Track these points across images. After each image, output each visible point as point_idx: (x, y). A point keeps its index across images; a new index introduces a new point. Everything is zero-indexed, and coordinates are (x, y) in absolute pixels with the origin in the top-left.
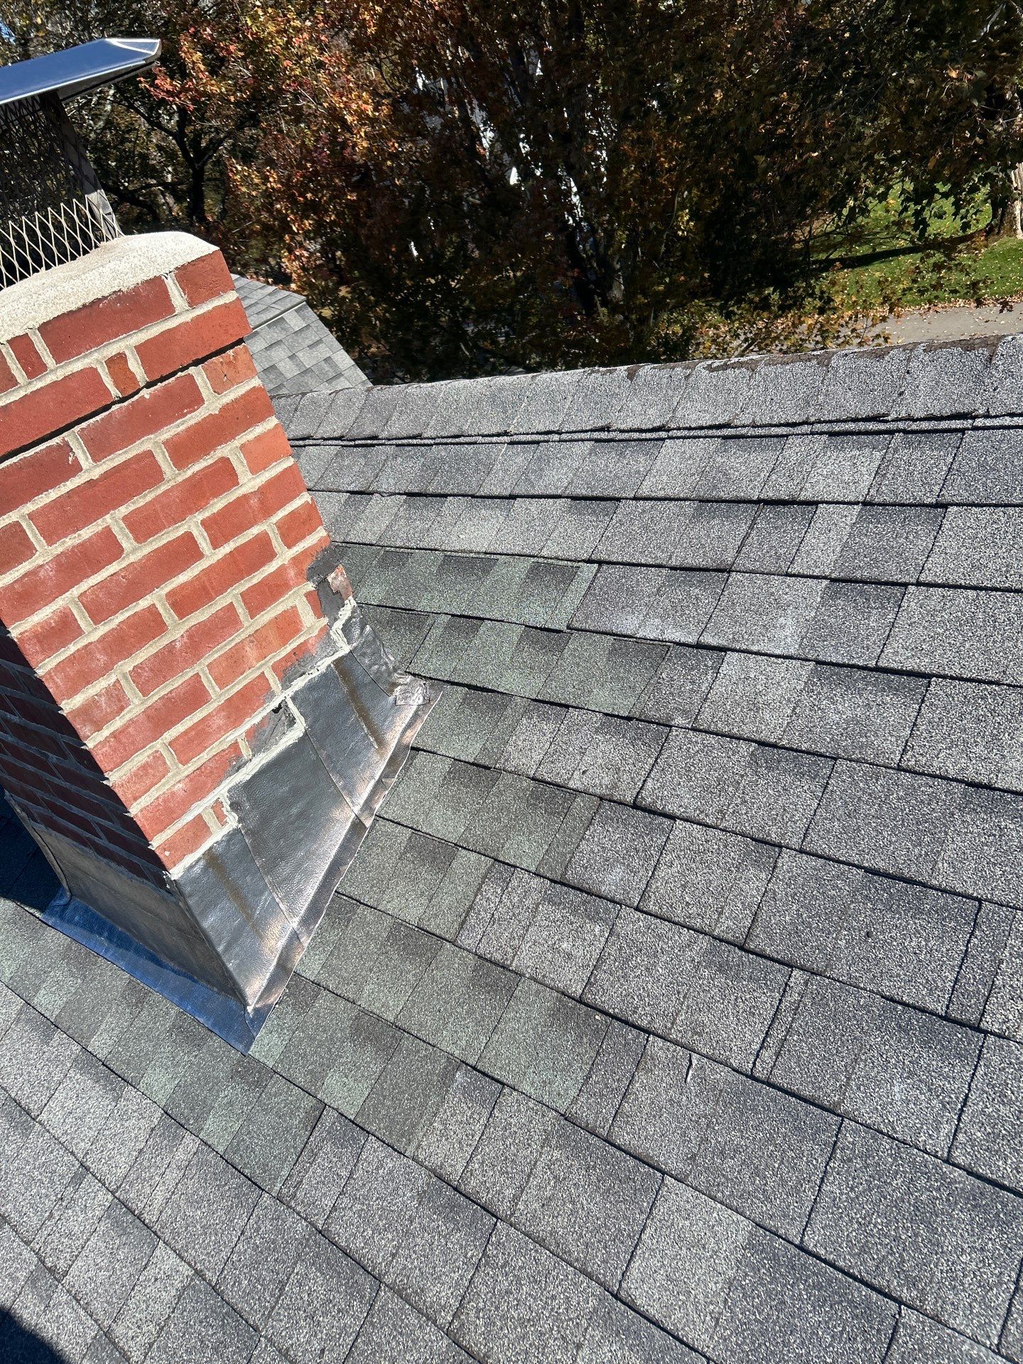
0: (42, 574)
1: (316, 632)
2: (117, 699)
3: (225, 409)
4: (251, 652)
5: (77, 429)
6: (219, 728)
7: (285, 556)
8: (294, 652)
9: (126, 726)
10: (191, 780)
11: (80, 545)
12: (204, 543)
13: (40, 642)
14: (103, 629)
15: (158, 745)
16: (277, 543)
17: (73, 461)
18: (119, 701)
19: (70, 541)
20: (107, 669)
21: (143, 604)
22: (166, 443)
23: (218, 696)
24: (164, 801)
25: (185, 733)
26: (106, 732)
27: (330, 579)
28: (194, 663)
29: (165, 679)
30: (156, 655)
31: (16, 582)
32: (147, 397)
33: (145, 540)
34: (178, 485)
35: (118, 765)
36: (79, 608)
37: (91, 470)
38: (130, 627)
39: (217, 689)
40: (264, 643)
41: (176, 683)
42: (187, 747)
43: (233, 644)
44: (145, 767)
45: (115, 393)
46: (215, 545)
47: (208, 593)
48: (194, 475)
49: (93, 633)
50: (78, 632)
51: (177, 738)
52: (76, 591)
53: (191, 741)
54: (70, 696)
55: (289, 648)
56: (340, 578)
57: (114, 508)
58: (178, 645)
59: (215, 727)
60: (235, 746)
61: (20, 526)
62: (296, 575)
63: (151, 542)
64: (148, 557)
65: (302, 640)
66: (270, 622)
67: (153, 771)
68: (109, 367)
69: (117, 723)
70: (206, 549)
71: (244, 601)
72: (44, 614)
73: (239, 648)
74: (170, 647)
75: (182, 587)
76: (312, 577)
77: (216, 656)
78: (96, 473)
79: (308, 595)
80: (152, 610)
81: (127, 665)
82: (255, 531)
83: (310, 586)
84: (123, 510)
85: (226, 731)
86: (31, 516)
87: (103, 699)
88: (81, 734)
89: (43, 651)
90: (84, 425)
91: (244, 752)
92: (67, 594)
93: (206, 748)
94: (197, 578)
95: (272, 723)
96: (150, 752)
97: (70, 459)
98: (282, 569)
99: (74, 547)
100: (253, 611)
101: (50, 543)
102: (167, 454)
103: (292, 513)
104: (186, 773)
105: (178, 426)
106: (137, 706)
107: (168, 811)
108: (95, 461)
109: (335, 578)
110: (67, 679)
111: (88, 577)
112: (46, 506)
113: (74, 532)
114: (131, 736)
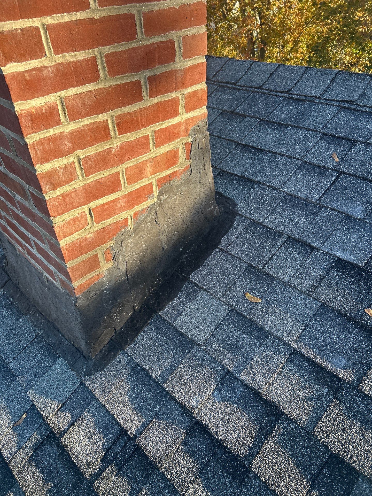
0: (45, 72)
1: (183, 168)
3: (182, 7)
4: (149, 169)
6: (121, 207)
7: (183, 116)
8: (170, 175)
9: (71, 192)
10: (98, 233)
11: (73, 62)
12: (145, 92)
13: (32, 120)
14: (73, 126)
15: (85, 208)
16: (181, 107)
18: (71, 175)
19: (69, 57)
20: (69, 152)
21: (102, 117)
22: (144, 14)
23: (126, 188)
24: (80, 242)
25: (103, 205)
26: (58, 192)
28: (119, 164)
29: (100, 169)
30: (100, 153)
31: (26, 71)
33: (114, 76)
34: (142, 47)
35: (60, 214)
36: (63, 106)
37: (95, 11)
38: (89, 130)
39: (126, 184)
40: (157, 166)
41: (106, 173)
42: (101, 214)
43: (142, 160)
44: (74, 220)
46: (151, 95)
47: (138, 124)
48: (153, 44)
49: (68, 126)
50: (59, 123)
51: (97, 207)
52: (63, 93)
53: (104, 211)
54: (42, 163)
55: (168, 172)
57: (102, 46)
58: (114, 150)
59: (119, 206)
61: (39, 31)
62: (184, 131)
63: (116, 79)
64: (113, 88)
65: (175, 170)
66: (164, 154)
67: (78, 223)
69: (66, 189)
70: (145, 95)
71: (155, 136)
72: (39, 102)
73: (144, 164)
74: (109, 151)
75: (126, 114)
76: (191, 134)
77: (131, 164)
78: (97, 15)
79: (187, 144)
81: (82, 154)
82: (173, 95)
83: (189, 140)
84: (107, 49)
85: (124, 211)
86: (47, 28)
87: (62, 171)
88: (43, 189)
89: (32, 127)
91: (129, 224)
92: (58, 93)
93: (111, 217)
94: (135, 112)
96: (80, 211)
98: (179, 124)
99: (70, 62)
100: (159, 144)
101: (56, 53)
102: (142, 22)
103: (195, 92)
104: (96, 229)
106: (80, 182)
107: (81, 248)
108: (100, 5)
110: (44, 151)
111: (74, 87)
112: (60, 25)
113: (73, 51)
114: (72, 199)
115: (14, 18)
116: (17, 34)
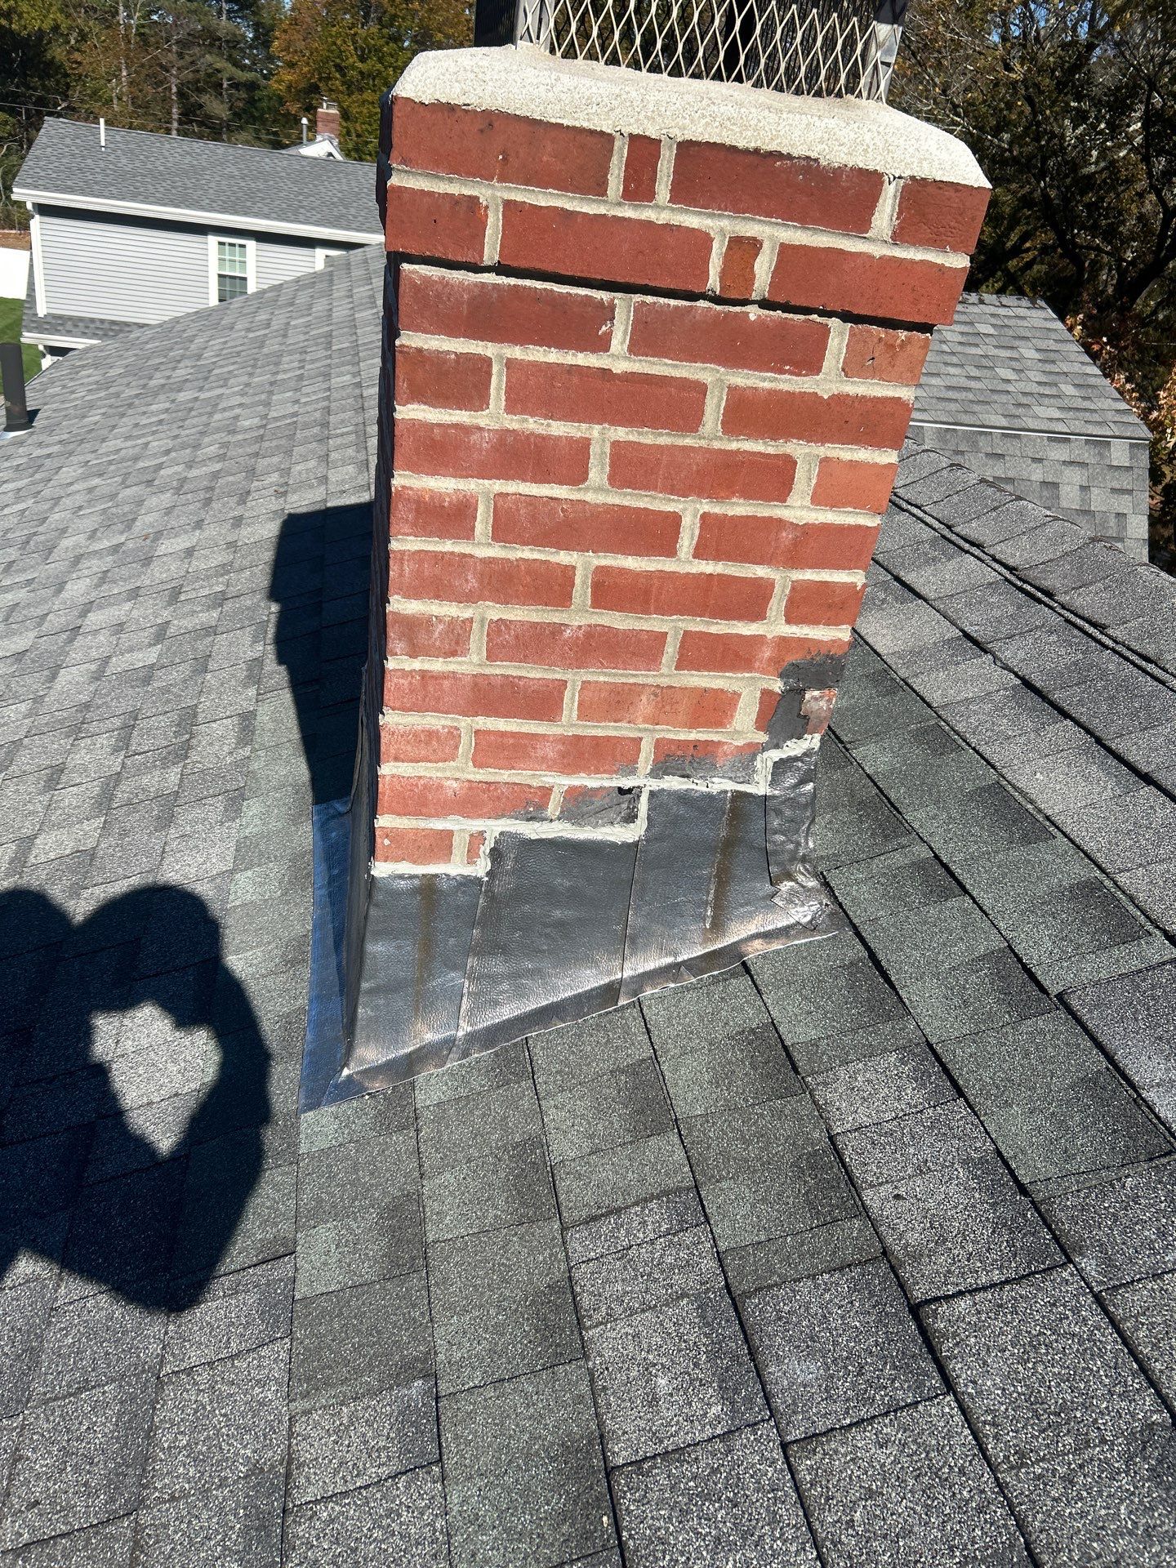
0: (474, 438)
1: (740, 743)
2: (455, 640)
3: (840, 399)
4: (645, 705)
5: (638, 298)
6: (545, 759)
7: (775, 626)
8: (696, 744)
9: (444, 676)
10: (470, 788)
11: (540, 436)
12: (687, 542)
13: (417, 511)
14: (496, 551)
15: (464, 723)
16: (777, 606)
17: (605, 333)
18: (457, 643)
19: (533, 425)
20: (469, 598)
21: (564, 558)
22: (733, 390)
23: (569, 722)
24: (425, 786)
25: (503, 734)
26: (417, 664)
27: (808, 696)
28: (570, 666)
29: (525, 659)
30: (534, 625)
31: (439, 425)
32: (752, 317)
33: (621, 487)
34: (708, 451)
35: (404, 709)
36: (488, 508)
37: (618, 359)
38: (528, 572)
39: (575, 713)
40: (668, 708)
41: (533, 673)
42: (491, 749)
43: (632, 681)
44: (431, 734)
45: (714, 282)
46: (700, 553)
47: (647, 602)
48: (738, 452)
49: (483, 547)
50: (468, 534)
51: (488, 732)
52: (498, 486)
53: (502, 747)
54: (407, 596)
55: (694, 735)
56: (823, 704)
57: (613, 423)
58: (568, 633)
59: (540, 753)
60: (546, 792)
61: (490, 365)
62: (770, 659)
63: (625, 495)
64: (609, 509)
65: (715, 738)
66: (694, 690)
67: (437, 746)
68: (729, 248)
69: (437, 665)
70: (685, 549)
71: (682, 642)
72: (444, 485)
73: (635, 690)
74: (557, 629)
75: (623, 572)
76: (788, 677)
77: (602, 679)
78: (620, 367)
79: (766, 693)
80: (568, 572)
81: (495, 612)
82: (761, 571)
83: (778, 686)
84: (621, 434)
85: (549, 768)
86: (510, 364)
87: (441, 627)
88: (390, 645)
89: (414, 525)
90: (649, 299)
91: (551, 806)
92: (486, 482)
93: (513, 768)
94: (649, 575)
95: (607, 800)
96: (449, 723)
97: (604, 328)
98: (759, 640)
99: (532, 434)
100: (684, 662)
101: (511, 408)
102: (723, 404)
103: (825, 583)
104: (471, 777)
105: (764, 380)
106: (471, 663)
107: (421, 800)
108: (630, 350)
109: (816, 699)
110: (418, 574)
111: (524, 480)
112: (535, 364)
113: (546, 417)
114: (442, 690)
115: (452, 332)
116: (445, 361)
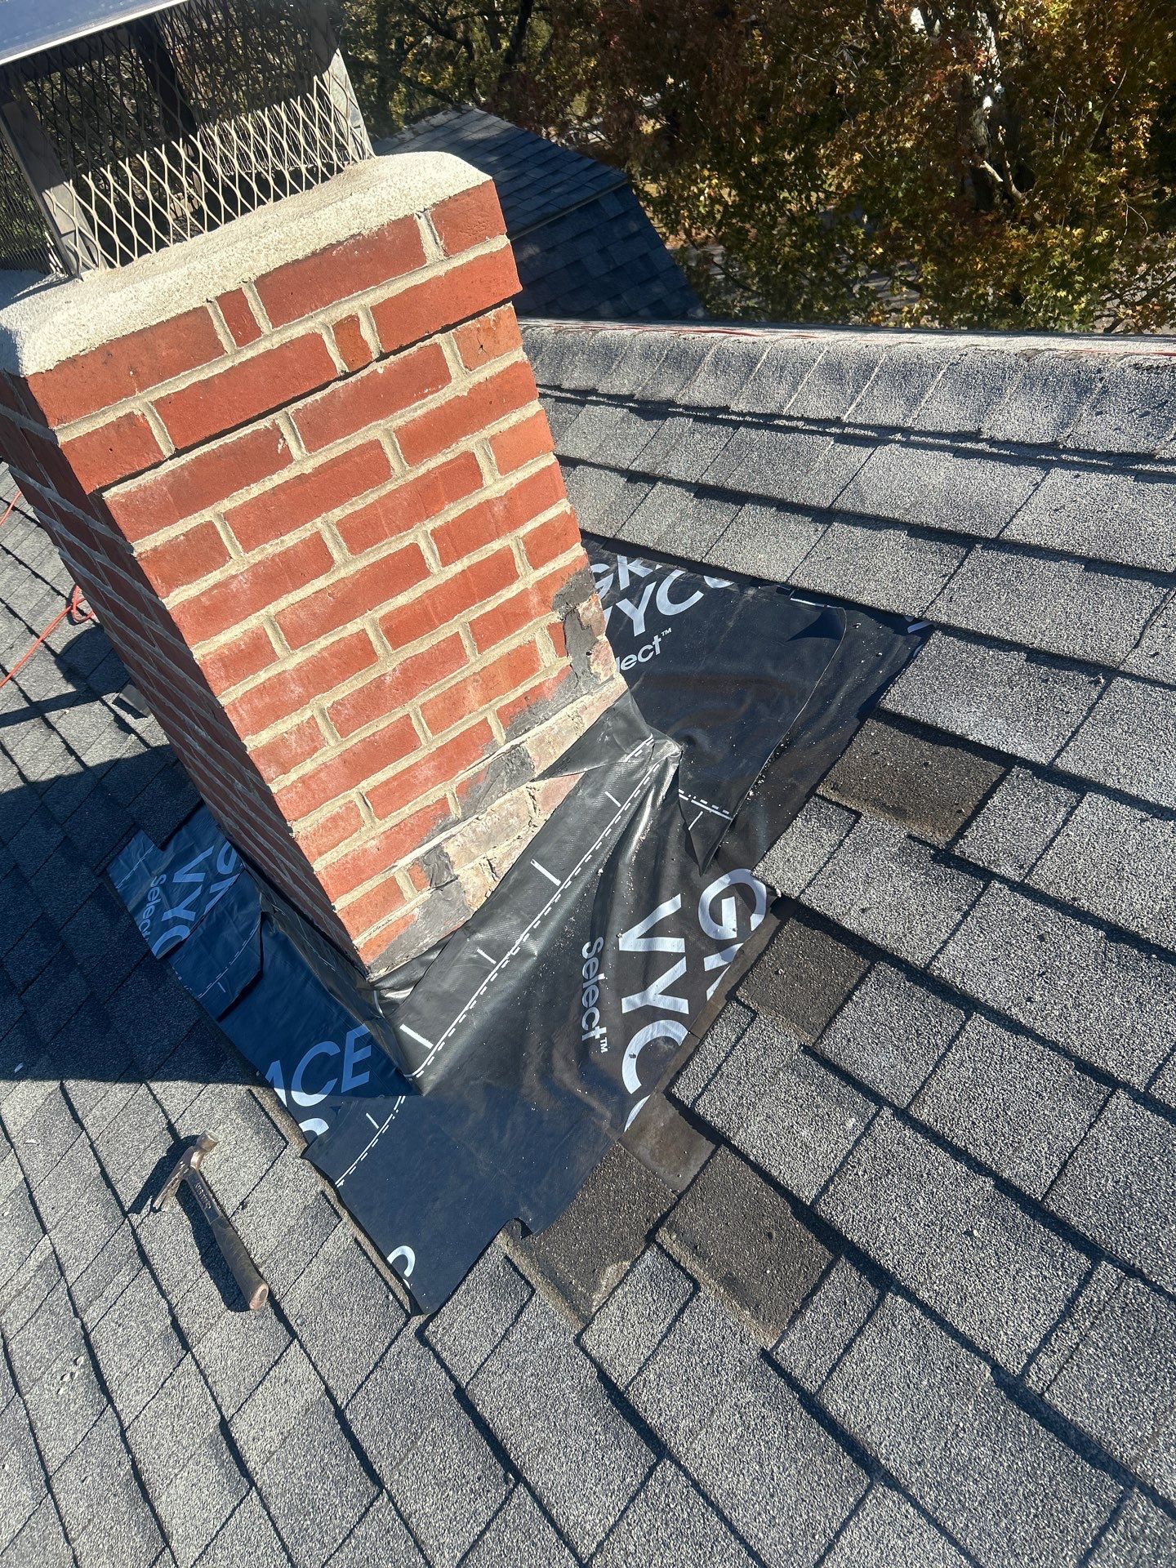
0: (234, 586)
1: (555, 674)
2: (310, 739)
3: (476, 389)
4: (473, 694)
5: (291, 409)
6: (427, 779)
7: (528, 577)
8: (525, 696)
9: (318, 771)
10: (387, 837)
11: (281, 554)
12: (431, 560)
13: (225, 666)
14: (300, 656)
15: (353, 794)
16: (520, 563)
17: (283, 449)
18: (313, 740)
19: (272, 548)
20: (301, 702)
21: (352, 628)
22: (398, 431)
23: (430, 742)
24: (354, 859)
25: (387, 783)
26: (293, 776)
27: (580, 611)
28: (404, 702)
29: (369, 718)
30: (361, 690)
31: (203, 594)
32: (381, 371)
33: (361, 551)
34: (407, 485)
35: (304, 814)
36: (275, 629)
37: (304, 462)
38: (333, 655)
39: (429, 734)
40: (491, 684)
41: (381, 724)
42: (385, 799)
43: (453, 682)
44: (334, 819)
45: (340, 365)
47: (430, 620)
48: (429, 472)
49: (291, 660)
50: (272, 657)
51: (375, 788)
52: (272, 609)
53: (392, 792)
54: (255, 732)
55: (520, 691)
56: (594, 608)
57: (328, 510)
58: (388, 679)
59: (421, 778)
60: (443, 802)
61: (214, 527)
62: (539, 603)
63: (368, 554)
64: (363, 572)
65: (537, 682)
66: (501, 659)
67: (344, 824)
68: (336, 334)
69: (308, 766)
70: (434, 565)
71: (472, 631)
72: (232, 635)
73: (460, 687)
74: (379, 682)
75: (400, 610)
76: (559, 606)
77: (432, 695)
78: (308, 467)
79: (551, 627)
80: (362, 636)
81: (326, 700)
82: (496, 546)
83: (555, 617)
84: (338, 513)
85: (434, 784)
86: (227, 517)
87: (293, 737)
88: (265, 776)
89: (228, 677)
90: (300, 404)
91: (452, 807)
92: (263, 611)
93: (408, 802)
94: (419, 600)
95: (489, 778)
96: (342, 802)
97: (280, 446)
98: (524, 594)
99: (275, 555)
100: (483, 643)
101: (247, 549)
102: (398, 446)
103: (544, 525)
104: (382, 830)
105: (415, 410)
106: (332, 749)
107: (354, 872)
108: (309, 450)
109: (587, 609)
110: (255, 711)
111: (289, 592)
112: (246, 505)
113: (277, 537)
114: (323, 782)
115: (171, 521)
116: (178, 545)
